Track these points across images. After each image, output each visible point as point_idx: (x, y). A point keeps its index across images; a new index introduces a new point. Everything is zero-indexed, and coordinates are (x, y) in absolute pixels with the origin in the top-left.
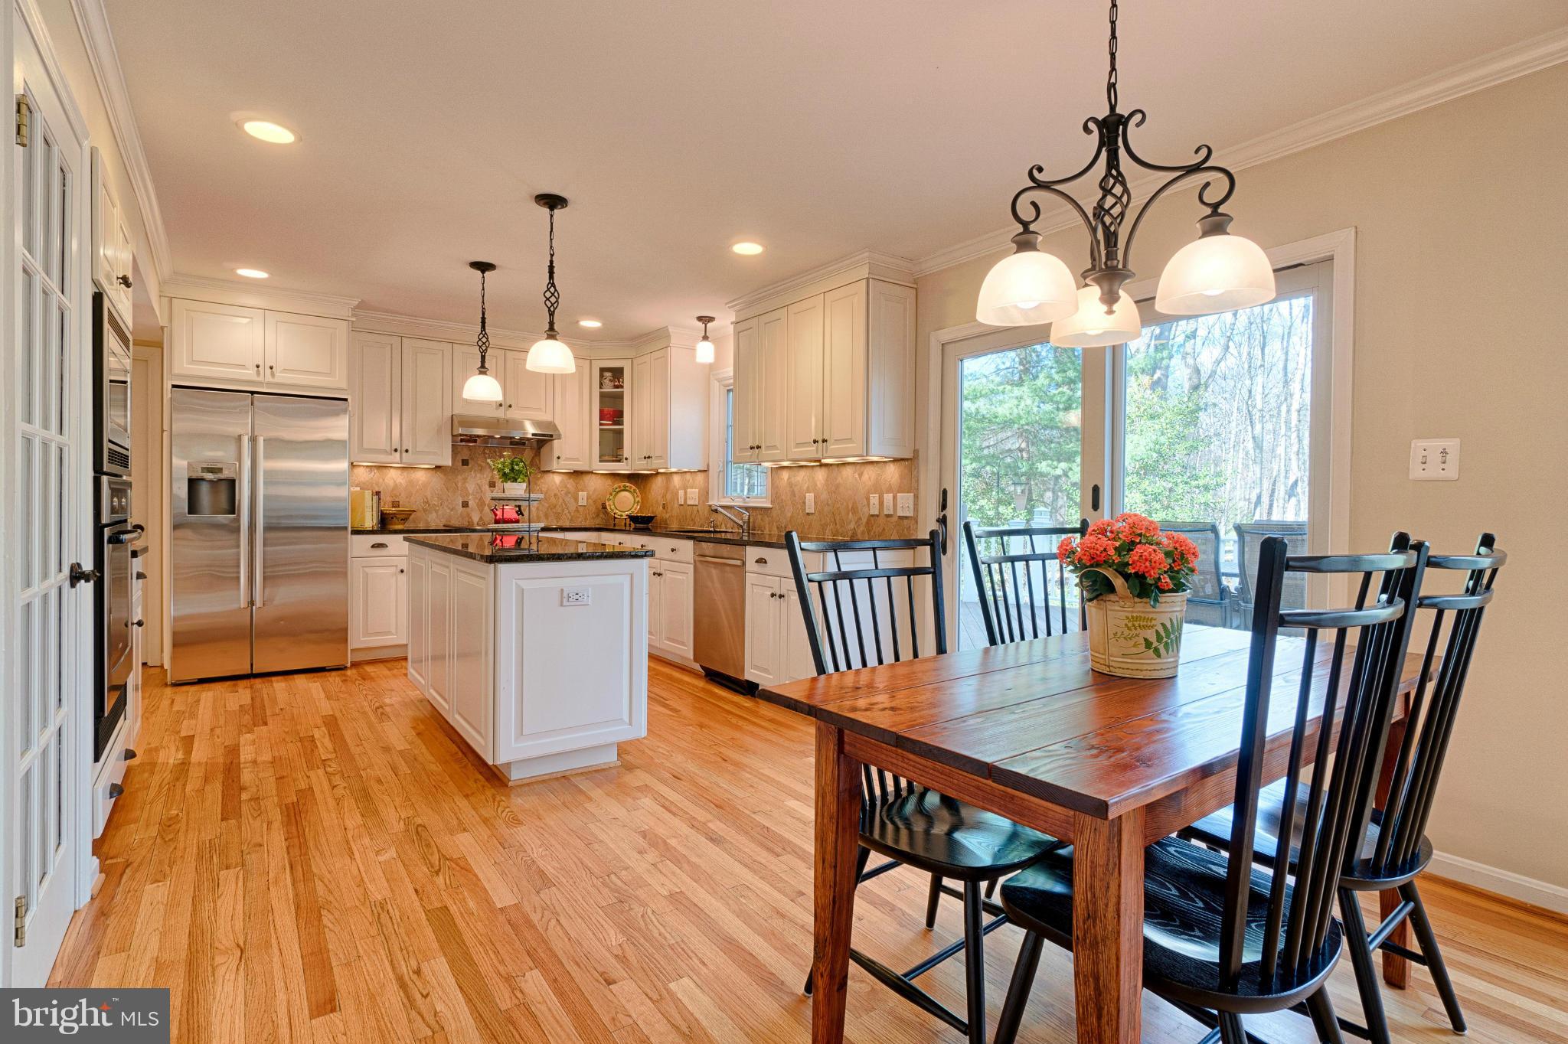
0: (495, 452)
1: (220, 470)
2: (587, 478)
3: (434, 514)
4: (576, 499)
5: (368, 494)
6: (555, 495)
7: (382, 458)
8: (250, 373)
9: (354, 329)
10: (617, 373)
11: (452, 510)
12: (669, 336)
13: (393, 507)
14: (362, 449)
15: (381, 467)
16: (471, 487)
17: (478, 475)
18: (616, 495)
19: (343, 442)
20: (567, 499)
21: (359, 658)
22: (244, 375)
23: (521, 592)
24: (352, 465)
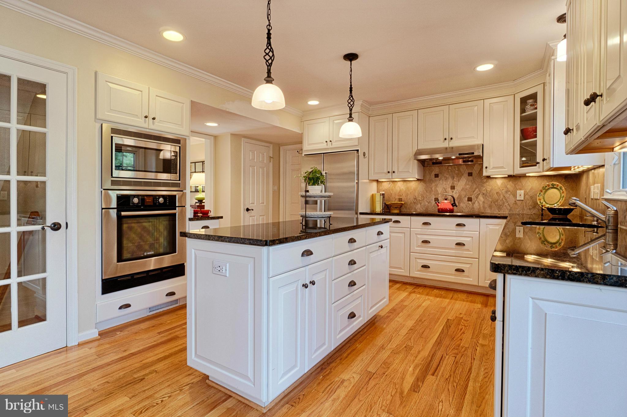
0: (455, 168)
2: (524, 181)
3: (419, 205)
4: (515, 196)
5: (378, 195)
6: (497, 193)
7: (384, 177)
8: (324, 146)
11: (429, 203)
13: (399, 201)
14: (375, 173)
16: (440, 190)
17: (445, 183)
18: (545, 192)
19: (354, 172)
20: (507, 196)
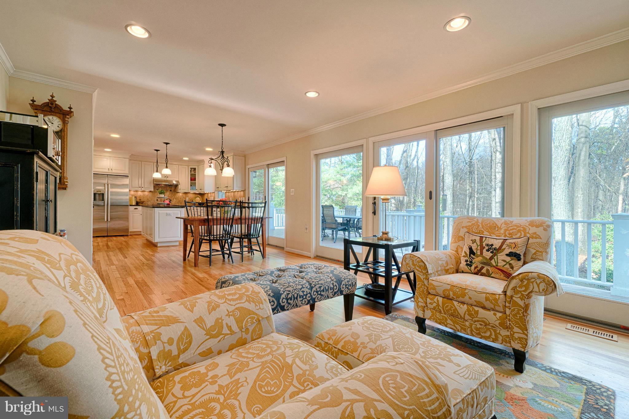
1: (100, 191)
2: (189, 194)
3: (150, 203)
4: (186, 199)
5: (133, 197)
6: (180, 198)
7: (137, 189)
8: (107, 171)
9: (130, 160)
10: (195, 169)
12: (204, 162)
13: (140, 200)
14: (132, 187)
15: (137, 191)
17: (157, 193)
18: (195, 198)
19: (127, 185)
21: (132, 234)
22: (106, 171)
23: (159, 213)
24: (130, 191)
